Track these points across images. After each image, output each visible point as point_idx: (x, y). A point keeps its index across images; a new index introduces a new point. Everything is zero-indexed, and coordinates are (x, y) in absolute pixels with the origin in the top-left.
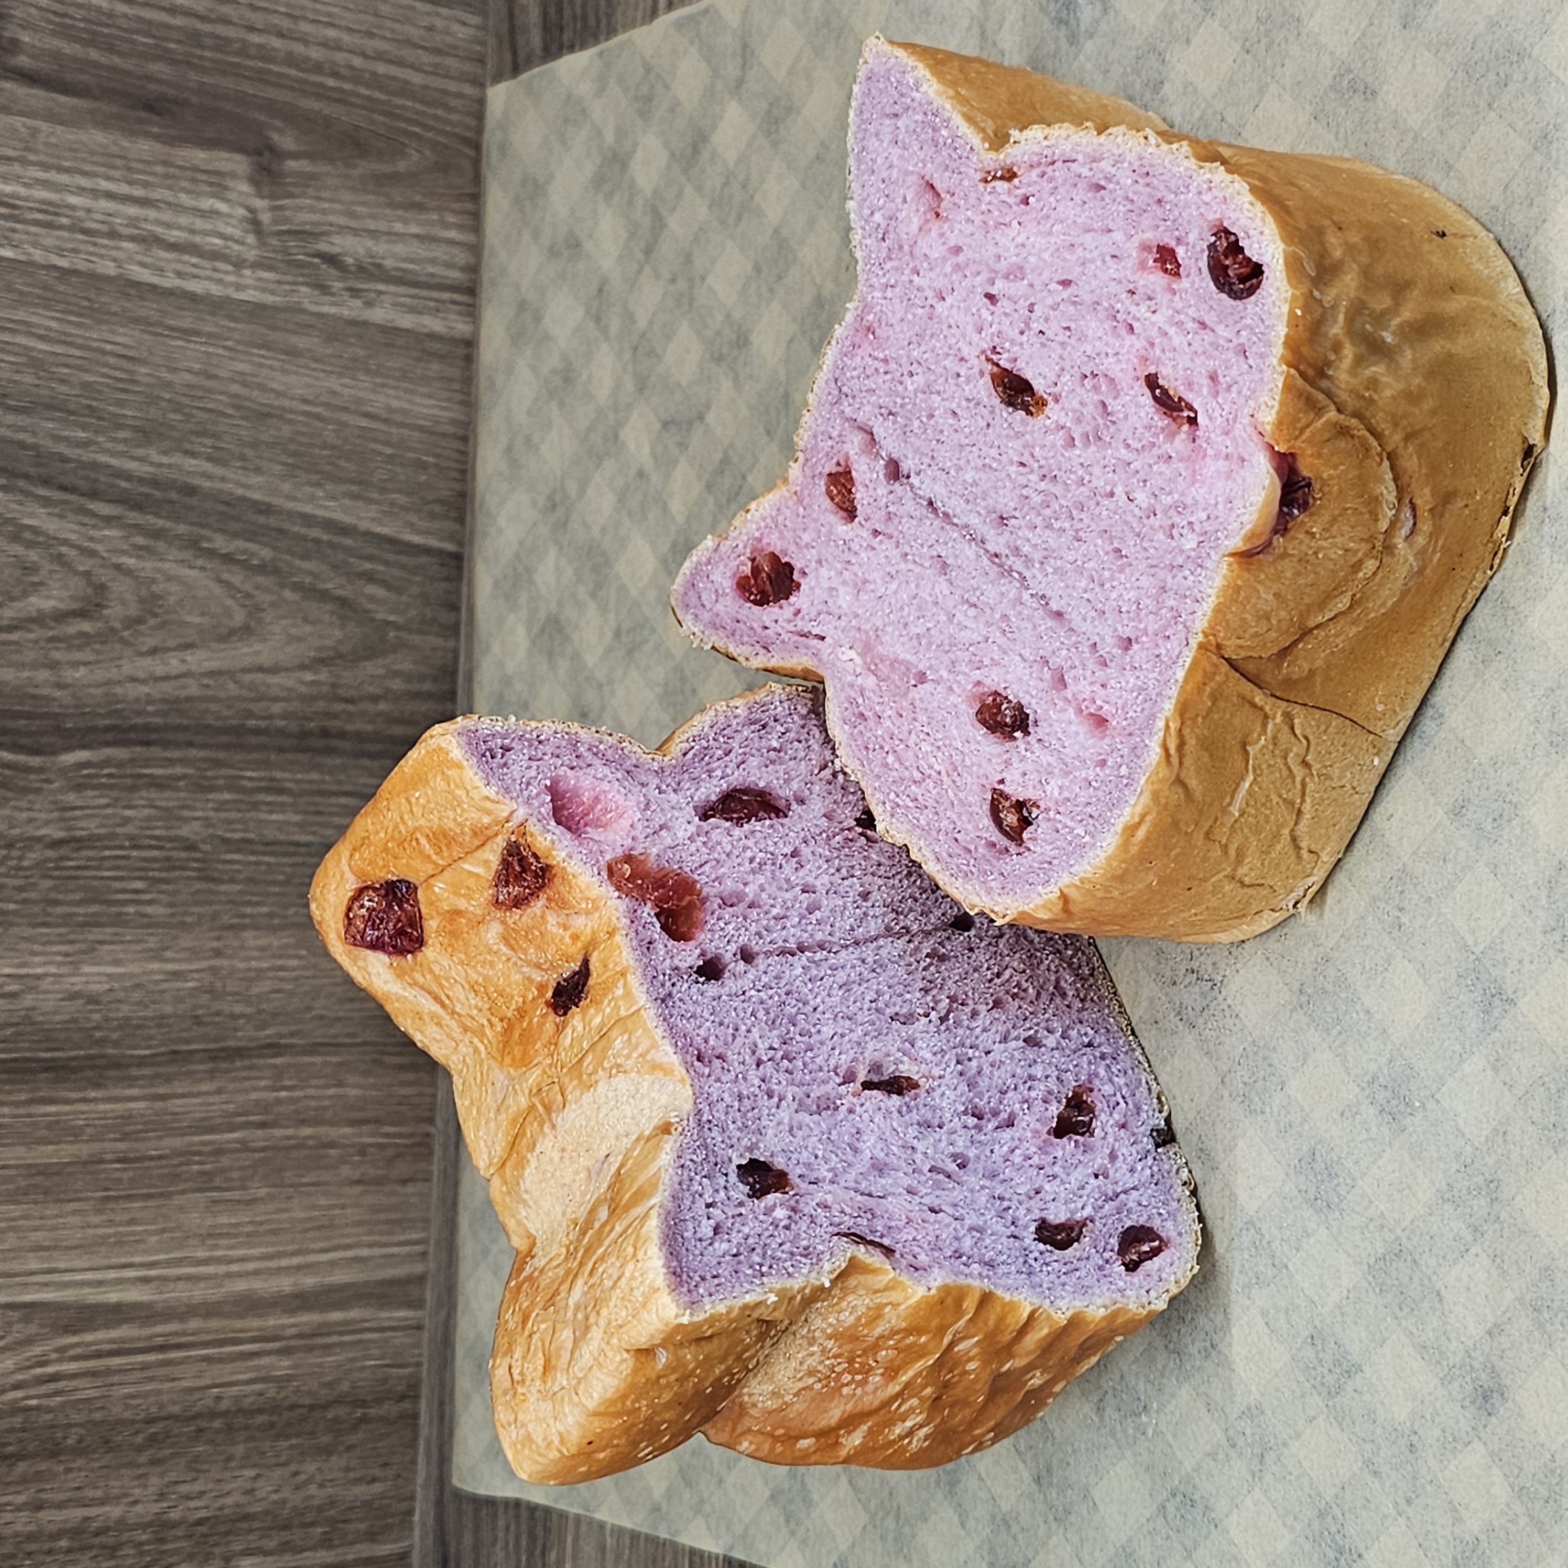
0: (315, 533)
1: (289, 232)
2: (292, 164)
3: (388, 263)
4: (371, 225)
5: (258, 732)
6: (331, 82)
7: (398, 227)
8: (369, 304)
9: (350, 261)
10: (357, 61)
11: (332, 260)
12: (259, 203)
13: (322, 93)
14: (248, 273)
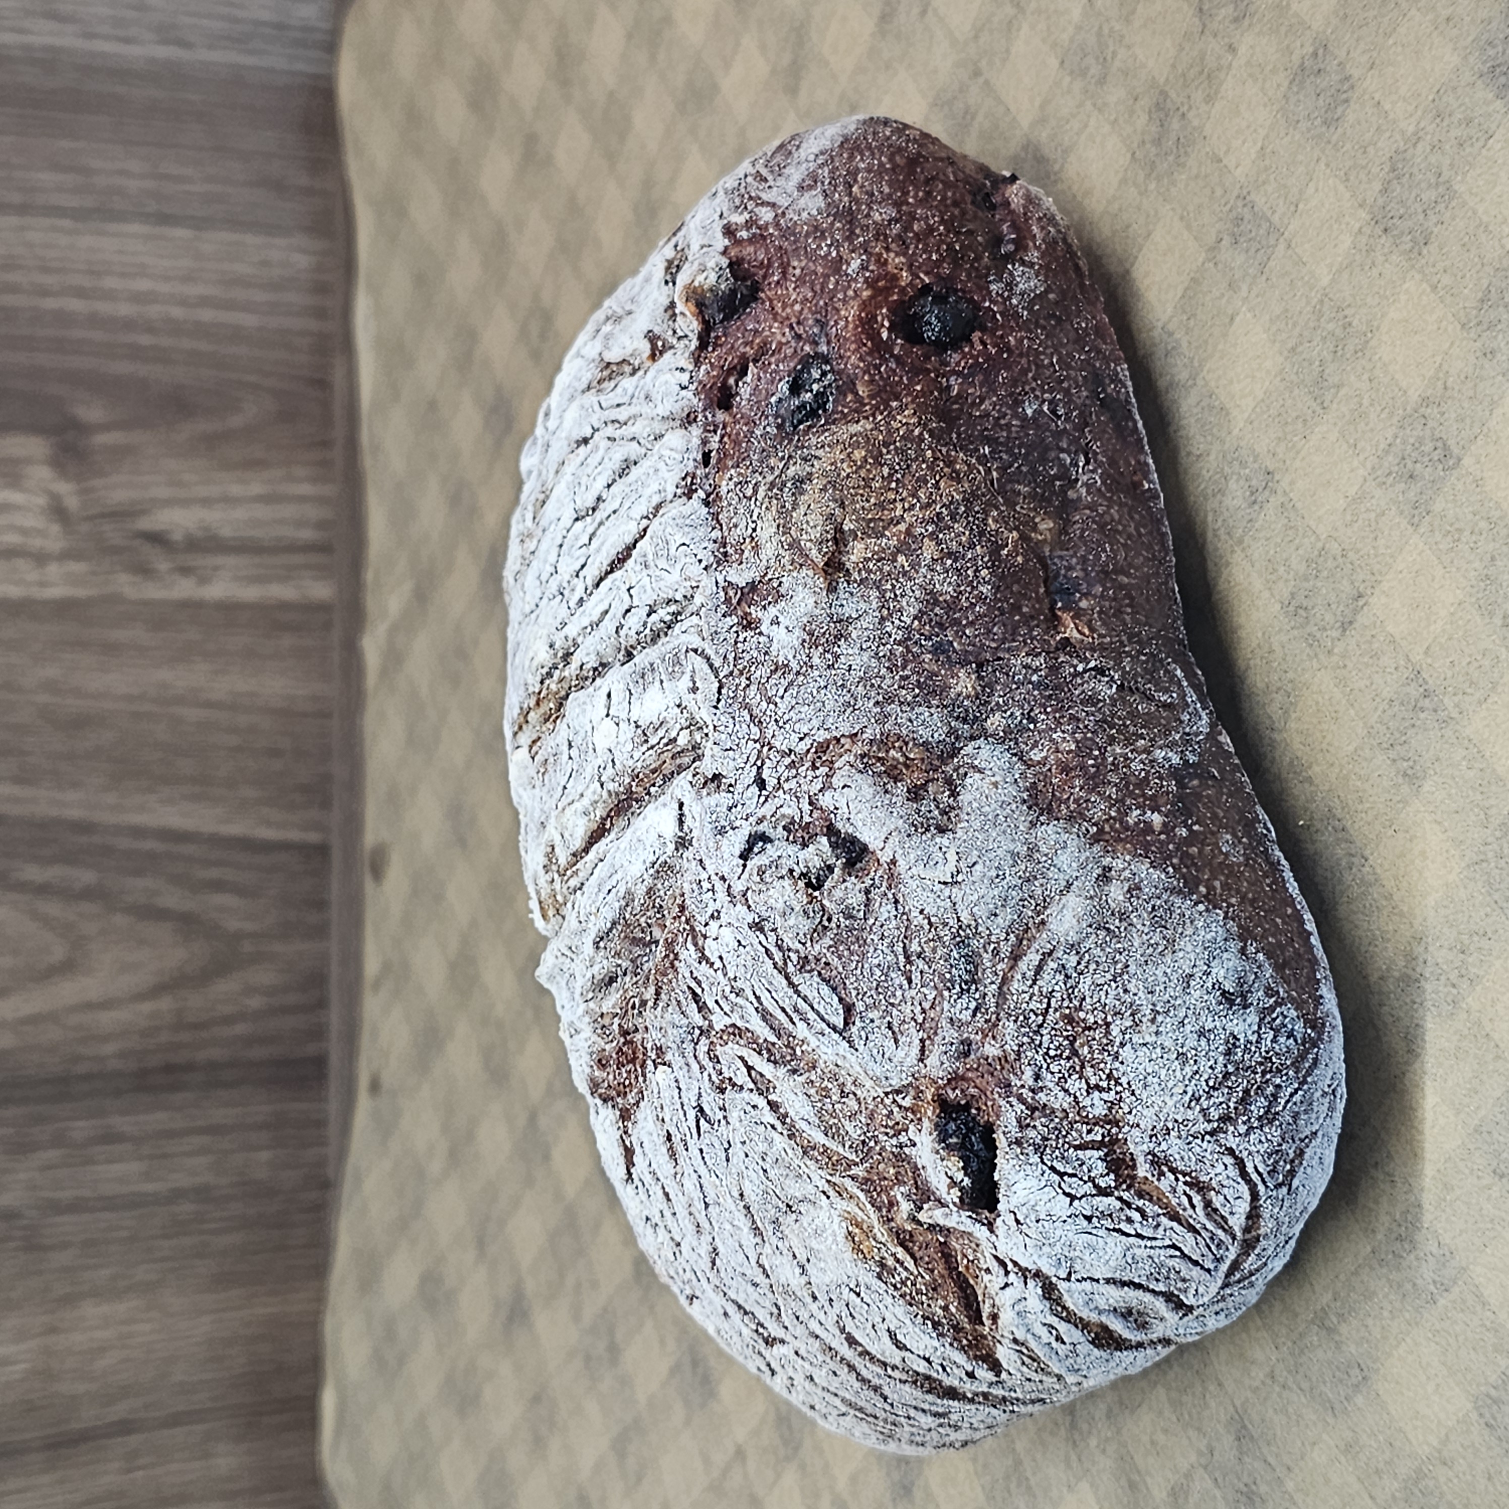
0: (149, 845)
1: (103, 516)
2: (102, 439)
3: (226, 532)
4: (202, 491)
5: (88, 1077)
6: (145, 340)
7: (236, 490)
8: (203, 581)
9: (177, 536)
10: (177, 312)
11: (157, 539)
12: (65, 488)
13: (136, 353)
14: (53, 570)
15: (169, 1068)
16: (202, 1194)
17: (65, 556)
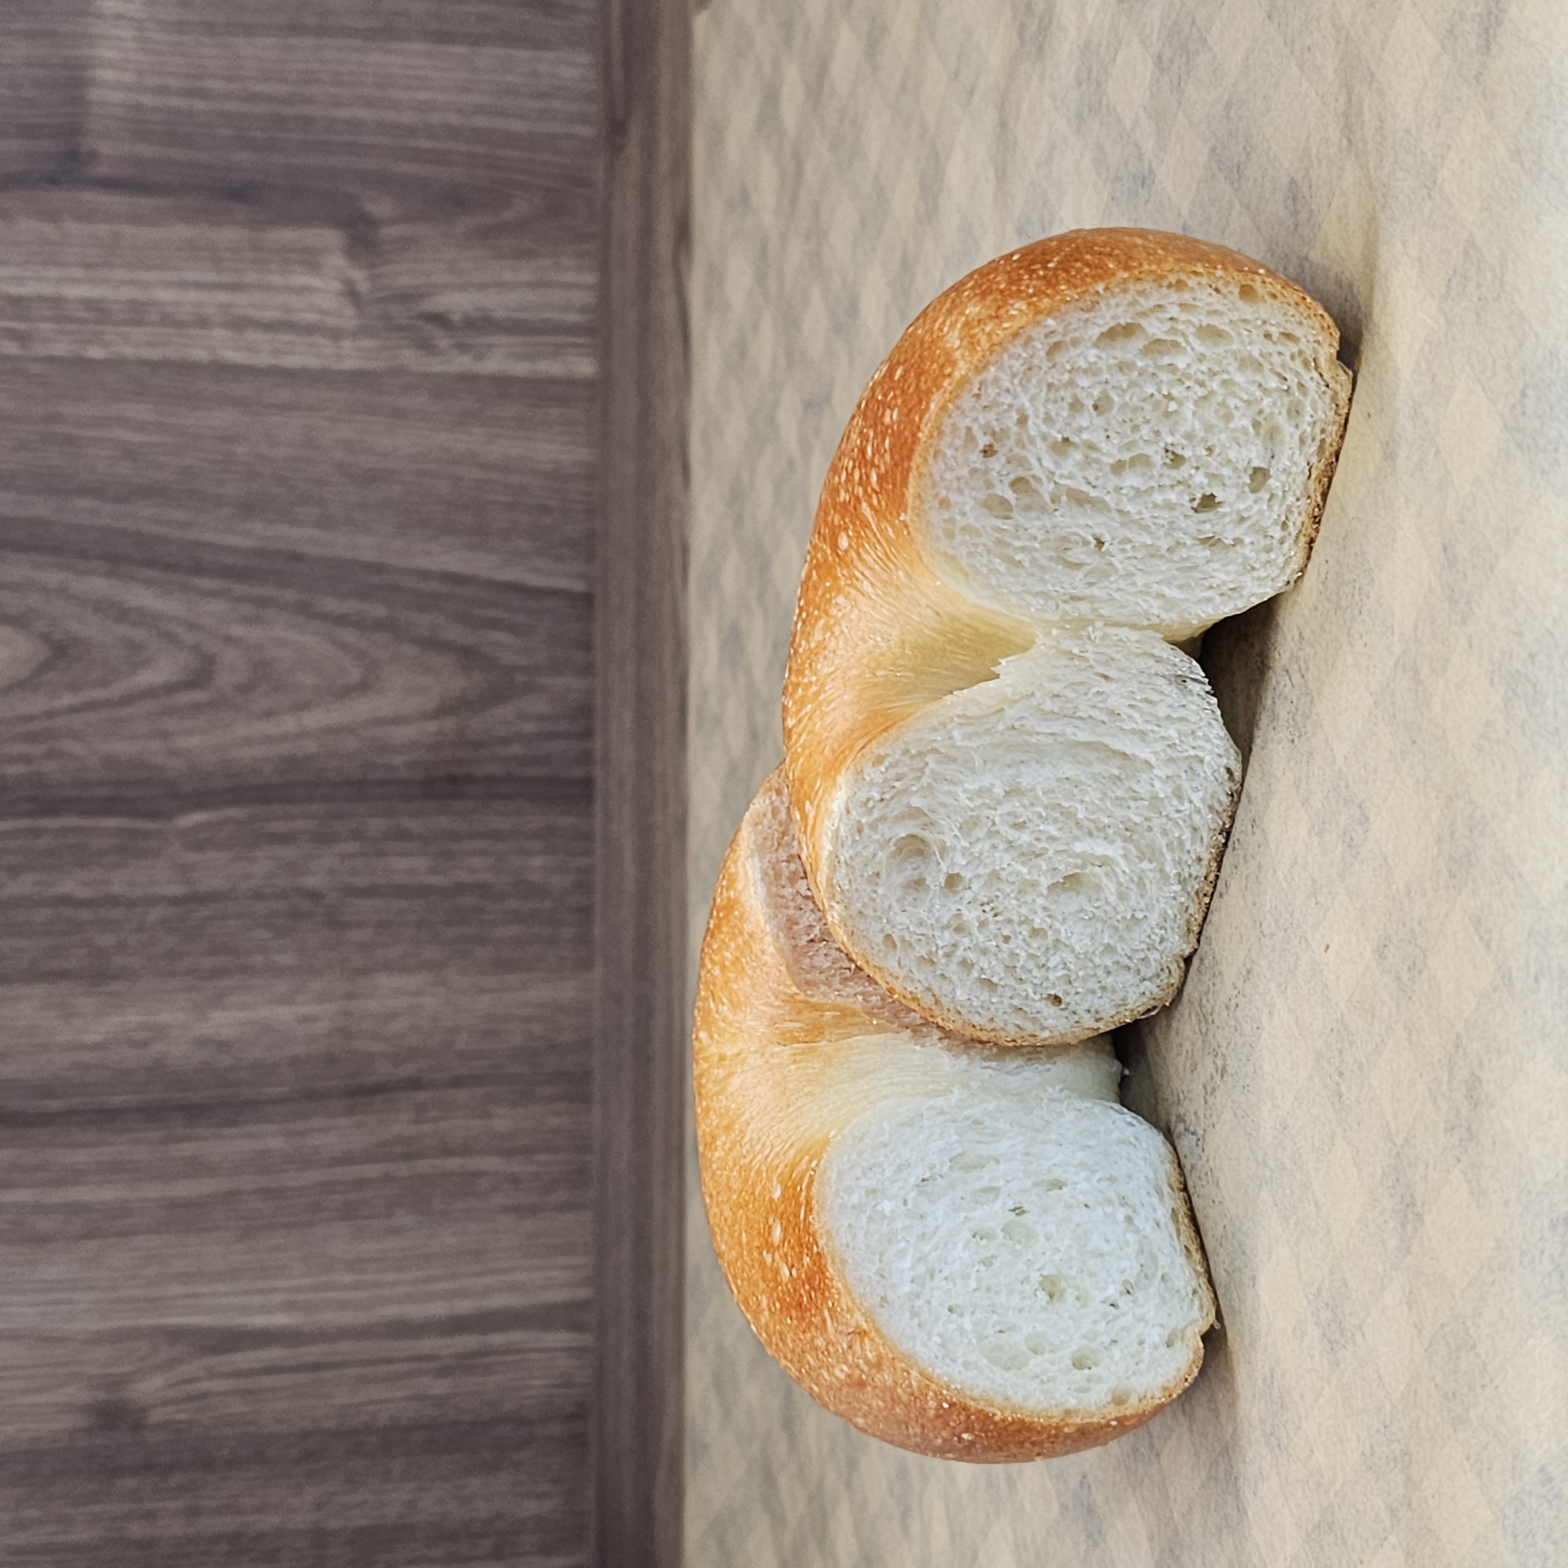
0: (432, 585)
1: (389, 298)
2: (389, 232)
3: (500, 314)
4: (478, 278)
5: (381, 783)
6: (427, 144)
7: (508, 276)
8: (479, 357)
9: (456, 318)
10: (454, 119)
11: (440, 319)
12: (358, 275)
13: (420, 156)
14: (347, 344)
15: (453, 779)
16: (482, 889)
17: (358, 333)
